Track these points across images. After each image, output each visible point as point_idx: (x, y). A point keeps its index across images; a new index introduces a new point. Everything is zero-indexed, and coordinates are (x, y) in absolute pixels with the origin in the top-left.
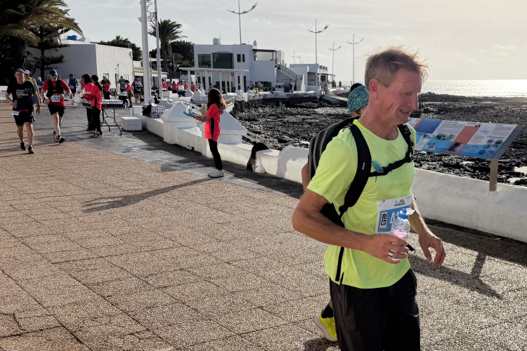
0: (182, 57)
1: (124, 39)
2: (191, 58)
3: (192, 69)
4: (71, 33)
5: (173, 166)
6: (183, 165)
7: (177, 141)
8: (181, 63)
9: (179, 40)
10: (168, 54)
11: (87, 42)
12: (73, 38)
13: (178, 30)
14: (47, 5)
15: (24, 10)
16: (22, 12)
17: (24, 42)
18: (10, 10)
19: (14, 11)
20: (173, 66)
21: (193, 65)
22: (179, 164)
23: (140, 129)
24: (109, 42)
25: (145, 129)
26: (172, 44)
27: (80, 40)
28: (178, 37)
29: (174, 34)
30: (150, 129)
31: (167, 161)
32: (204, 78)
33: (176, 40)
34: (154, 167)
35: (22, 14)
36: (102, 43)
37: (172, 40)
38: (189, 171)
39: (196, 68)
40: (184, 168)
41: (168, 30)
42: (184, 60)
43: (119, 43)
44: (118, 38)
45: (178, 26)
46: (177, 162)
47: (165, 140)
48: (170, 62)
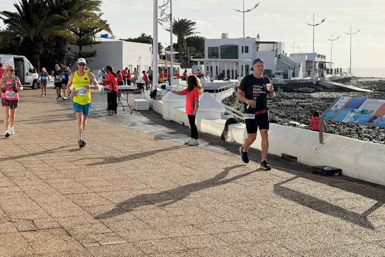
0: (195, 50)
1: (148, 36)
2: (203, 51)
3: (202, 60)
4: (104, 32)
5: (164, 136)
6: (171, 135)
7: (173, 118)
8: (194, 55)
9: (194, 36)
10: (183, 47)
11: (116, 40)
12: (105, 36)
13: (193, 27)
14: (85, 11)
15: (67, 15)
16: (65, 17)
17: (66, 40)
18: (57, 15)
19: (59, 16)
20: (187, 57)
21: (204, 56)
22: (169, 135)
23: (148, 109)
24: (135, 39)
25: (151, 109)
26: (187, 39)
27: (110, 38)
28: (192, 33)
29: (189, 31)
30: (155, 109)
31: (160, 133)
32: (211, 67)
33: (191, 36)
34: (149, 137)
35: (66, 18)
36: (130, 40)
37: (187, 35)
38: (175, 140)
39: (206, 59)
40: (172, 138)
41: (184, 28)
42: (196, 52)
43: (144, 40)
44: (143, 35)
45: (193, 24)
46: (168, 133)
47: (164, 117)
48: (185, 54)
